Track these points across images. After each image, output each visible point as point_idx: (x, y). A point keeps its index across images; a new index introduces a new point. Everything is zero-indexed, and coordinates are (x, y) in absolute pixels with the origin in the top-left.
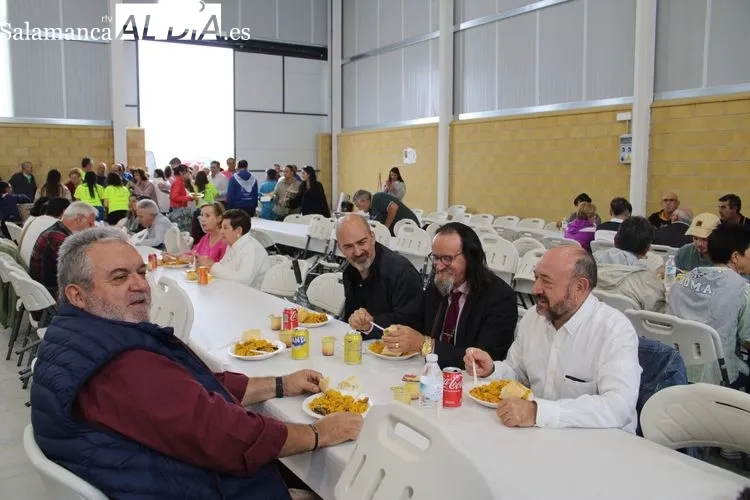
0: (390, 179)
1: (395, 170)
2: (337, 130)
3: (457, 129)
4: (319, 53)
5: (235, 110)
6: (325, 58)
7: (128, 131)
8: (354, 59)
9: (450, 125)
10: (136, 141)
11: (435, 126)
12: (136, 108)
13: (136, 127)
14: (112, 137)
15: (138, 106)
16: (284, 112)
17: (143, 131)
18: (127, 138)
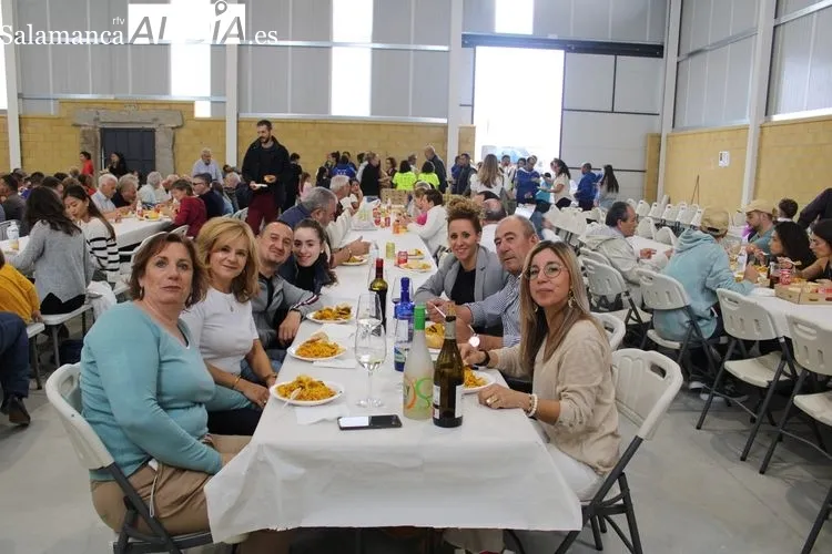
2: (667, 130)
3: (766, 130)
4: (656, 51)
6: (661, 56)
7: (461, 128)
8: (692, 54)
9: (761, 127)
10: (468, 135)
11: (746, 128)
13: (469, 125)
14: (446, 133)
15: (473, 106)
17: (474, 128)
18: (460, 134)
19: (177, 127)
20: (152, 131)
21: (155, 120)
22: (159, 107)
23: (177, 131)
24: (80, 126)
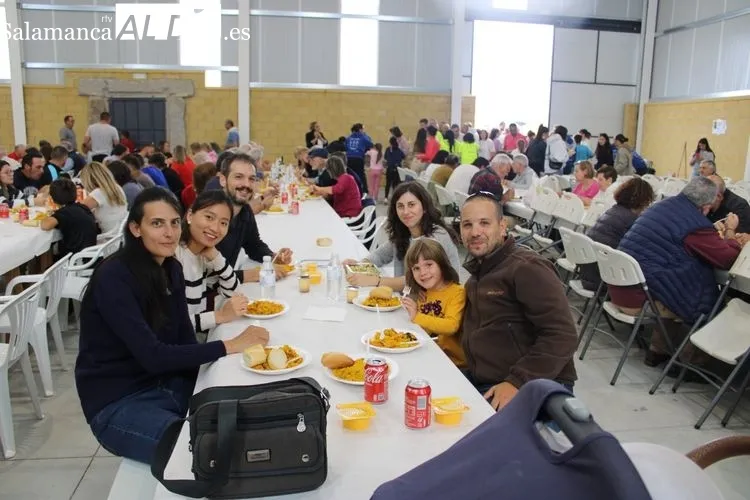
0: (699, 150)
1: (704, 141)
2: (644, 100)
4: (633, 27)
5: (552, 81)
6: (639, 31)
7: (463, 97)
8: (668, 32)
10: (469, 107)
12: (469, 79)
13: (469, 95)
14: (450, 102)
15: (471, 77)
16: (595, 83)
17: (474, 98)
18: (462, 104)
19: (190, 97)
20: (163, 101)
21: (166, 89)
22: (169, 76)
23: (188, 101)
24: (87, 96)
